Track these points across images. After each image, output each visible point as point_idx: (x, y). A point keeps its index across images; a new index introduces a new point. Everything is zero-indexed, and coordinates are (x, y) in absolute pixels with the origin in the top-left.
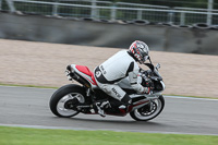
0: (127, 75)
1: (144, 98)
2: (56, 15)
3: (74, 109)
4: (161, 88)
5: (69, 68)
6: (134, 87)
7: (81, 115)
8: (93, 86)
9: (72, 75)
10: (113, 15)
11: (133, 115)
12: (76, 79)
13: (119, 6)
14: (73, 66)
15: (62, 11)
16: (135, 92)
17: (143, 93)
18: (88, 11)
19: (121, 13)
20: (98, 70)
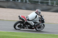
0: (35, 19)
1: (39, 24)
2: (39, 4)
3: (20, 27)
4: (44, 22)
5: (19, 16)
6: (37, 22)
7: (22, 29)
8: (26, 21)
9: (20, 18)
10: (55, 4)
11: (36, 29)
12: (21, 19)
13: (56, 1)
14: (20, 16)
15: (41, 3)
16: (37, 23)
17: (39, 23)
18: (48, 3)
19: (57, 3)
20: (27, 17)
